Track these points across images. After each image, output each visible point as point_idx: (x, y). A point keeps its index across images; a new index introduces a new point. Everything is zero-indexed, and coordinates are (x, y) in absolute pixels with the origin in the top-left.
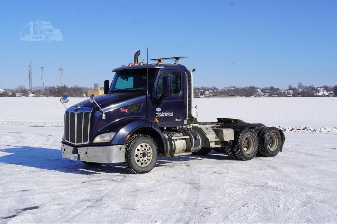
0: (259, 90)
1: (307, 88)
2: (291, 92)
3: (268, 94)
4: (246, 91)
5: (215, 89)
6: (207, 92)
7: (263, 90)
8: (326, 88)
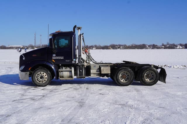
0: (147, 46)
1: (171, 45)
2: (163, 47)
3: (151, 48)
4: (140, 46)
5: (125, 45)
6: (122, 47)
7: (149, 46)
8: (181, 45)
